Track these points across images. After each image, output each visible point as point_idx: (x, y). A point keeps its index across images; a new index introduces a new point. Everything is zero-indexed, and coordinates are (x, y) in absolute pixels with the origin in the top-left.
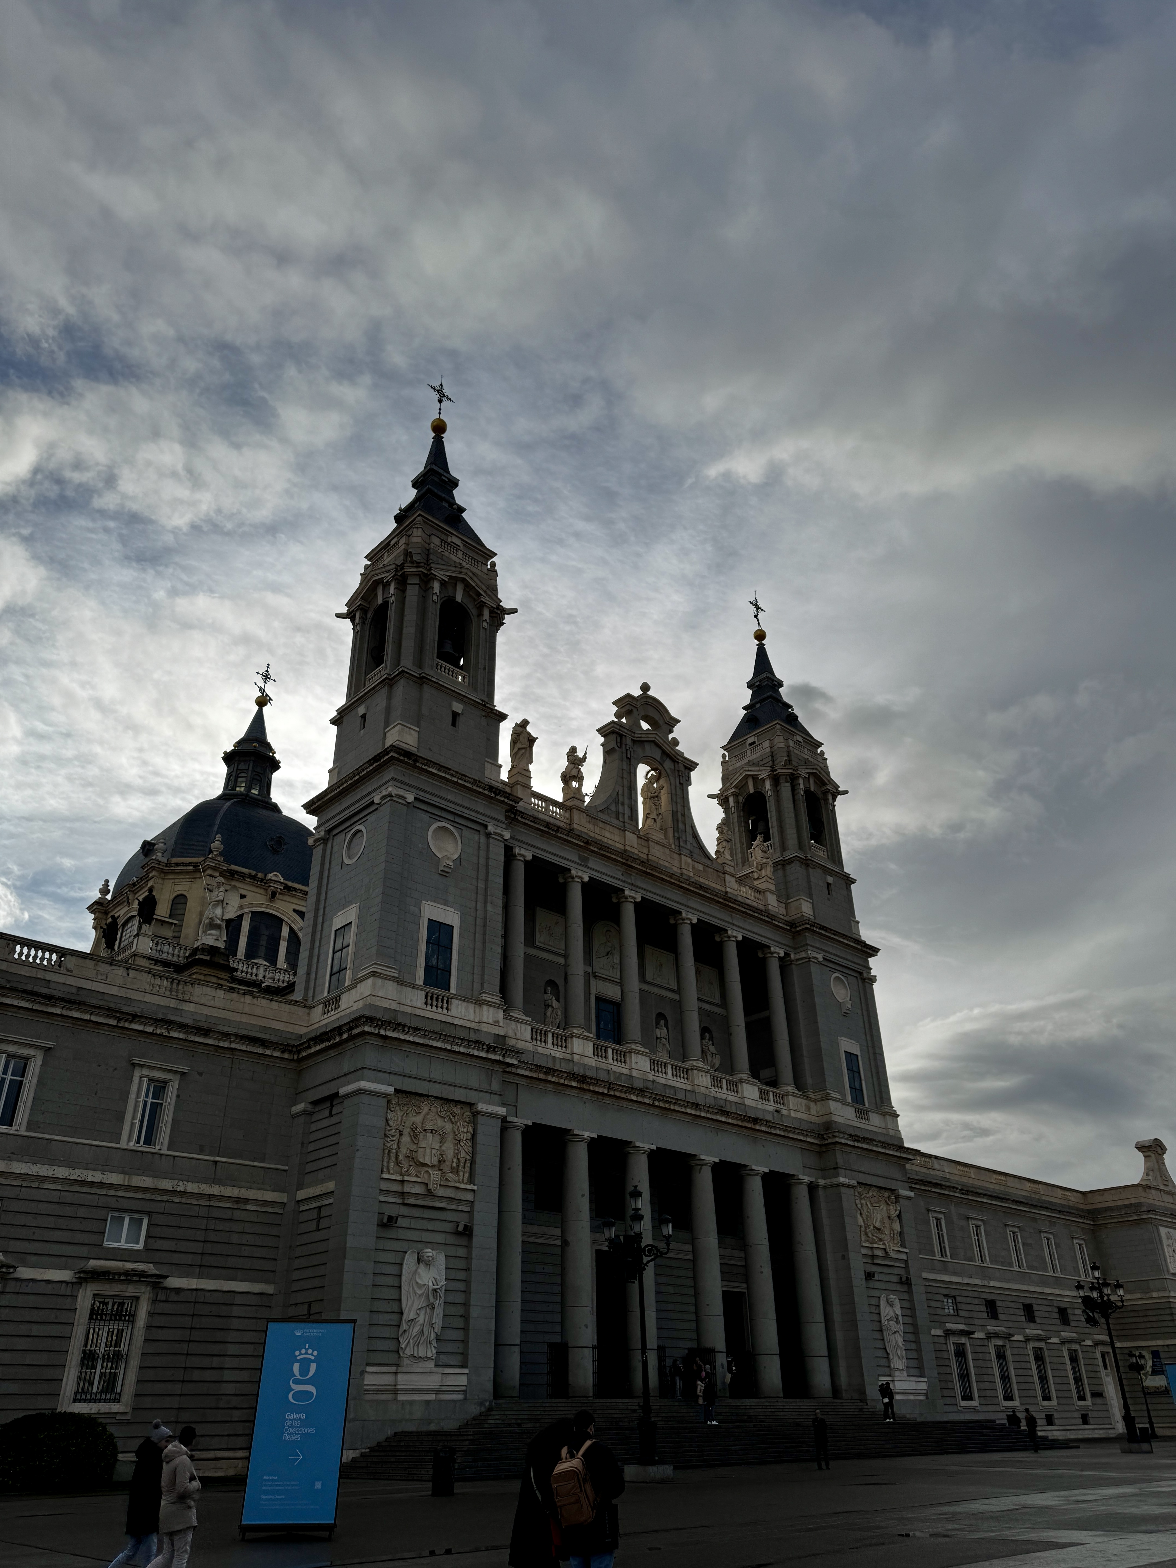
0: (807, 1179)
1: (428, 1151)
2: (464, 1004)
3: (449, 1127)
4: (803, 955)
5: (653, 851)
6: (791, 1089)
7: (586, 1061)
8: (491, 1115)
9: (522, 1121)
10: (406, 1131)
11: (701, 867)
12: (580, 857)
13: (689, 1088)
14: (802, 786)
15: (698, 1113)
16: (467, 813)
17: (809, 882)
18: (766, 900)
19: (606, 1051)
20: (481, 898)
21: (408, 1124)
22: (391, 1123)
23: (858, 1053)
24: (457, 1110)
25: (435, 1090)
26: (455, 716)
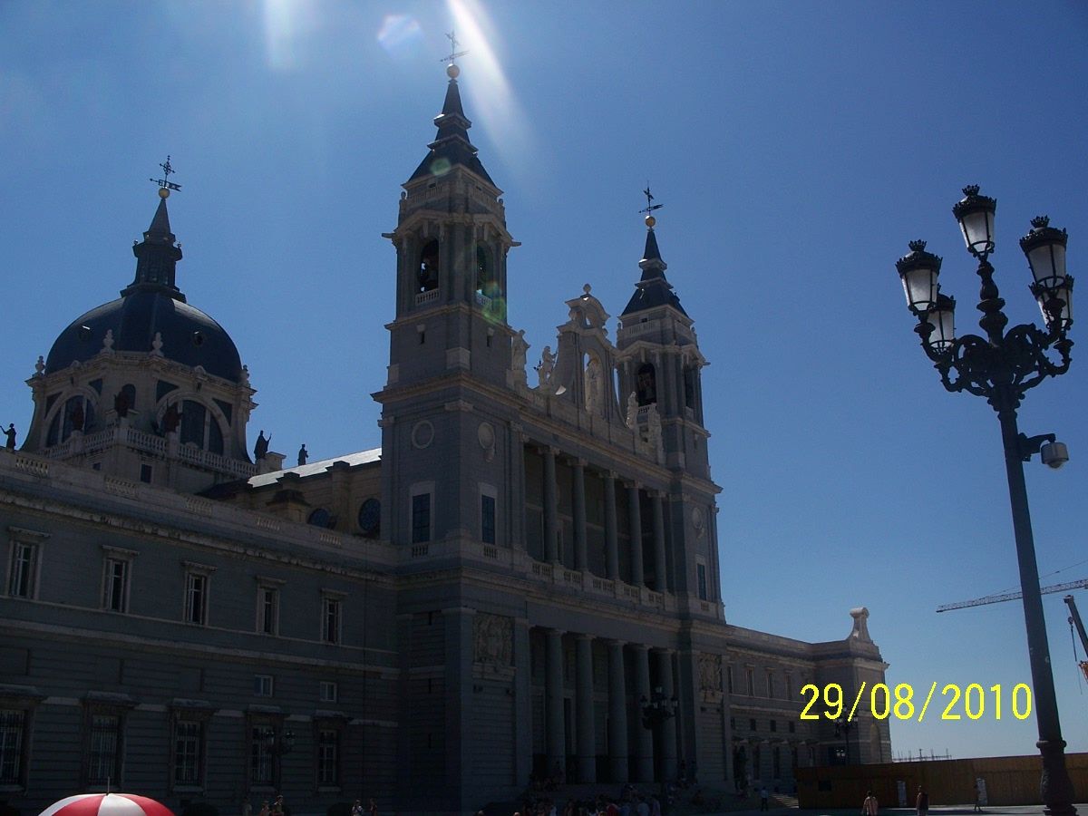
0: (670, 651)
1: (493, 647)
2: (503, 552)
3: (500, 631)
5: (594, 425)
6: (666, 591)
7: (561, 583)
11: (620, 434)
14: (682, 363)
18: (656, 454)
19: (570, 576)
20: (507, 476)
21: (482, 631)
23: (703, 563)
24: (504, 621)
26: (489, 338)
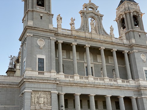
1: (41, 101)
2: (47, 73)
3: (45, 96)
4: (133, 51)
5: (93, 36)
7: (78, 80)
8: (54, 93)
9: (63, 93)
10: (36, 98)
11: (106, 37)
12: (74, 40)
13: (104, 82)
14: (132, 14)
15: (105, 87)
16: (45, 36)
17: (134, 35)
18: (123, 41)
19: (83, 78)
20: (50, 52)
21: (36, 96)
22: (32, 97)
24: (47, 93)
25: (41, 90)
26: (41, 17)
